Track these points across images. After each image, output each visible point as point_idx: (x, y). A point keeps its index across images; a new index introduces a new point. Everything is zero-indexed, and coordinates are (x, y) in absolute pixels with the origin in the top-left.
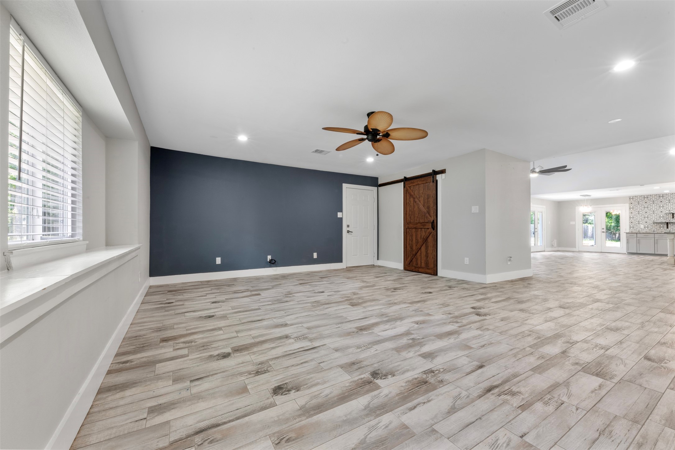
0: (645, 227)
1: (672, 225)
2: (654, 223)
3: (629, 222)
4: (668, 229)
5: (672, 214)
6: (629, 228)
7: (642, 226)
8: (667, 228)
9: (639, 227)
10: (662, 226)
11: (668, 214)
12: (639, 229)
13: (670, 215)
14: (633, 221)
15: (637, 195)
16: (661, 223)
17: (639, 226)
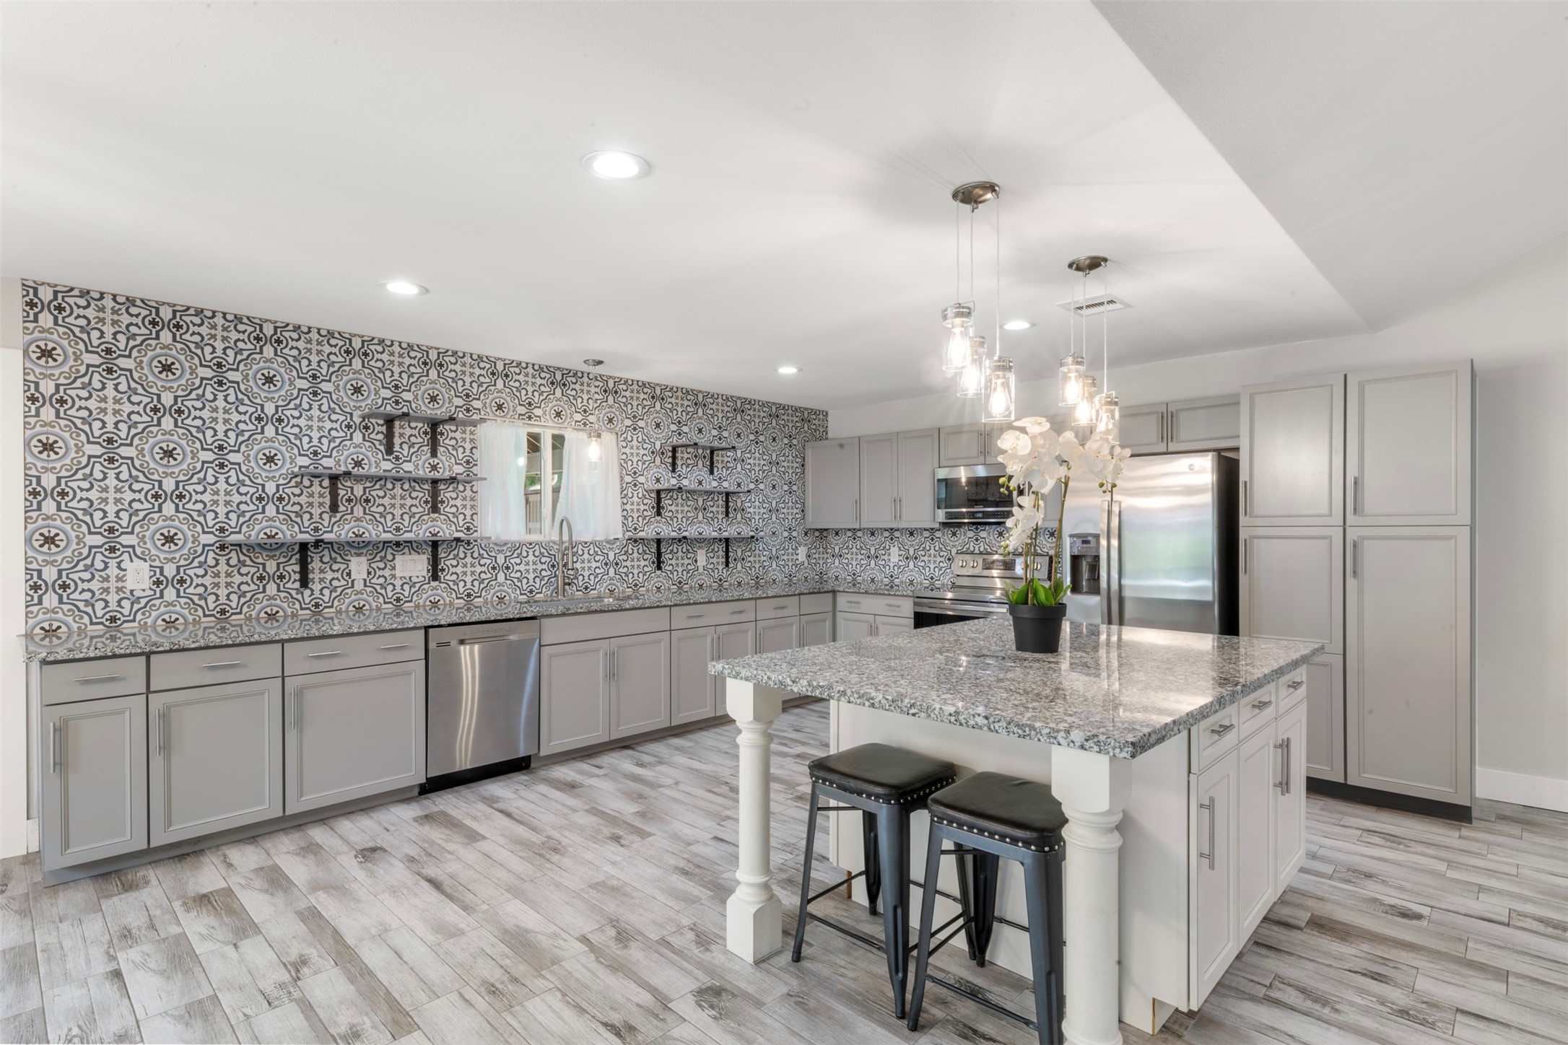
0: (158, 583)
1: (326, 559)
2: (222, 547)
3: (28, 541)
4: (307, 592)
5: (326, 483)
6: (22, 599)
7: (138, 576)
8: (304, 582)
9: (113, 584)
10: (271, 567)
11: (306, 483)
12: (113, 598)
13: (316, 488)
14: (61, 525)
15: (95, 285)
16: (271, 547)
17: (113, 571)
